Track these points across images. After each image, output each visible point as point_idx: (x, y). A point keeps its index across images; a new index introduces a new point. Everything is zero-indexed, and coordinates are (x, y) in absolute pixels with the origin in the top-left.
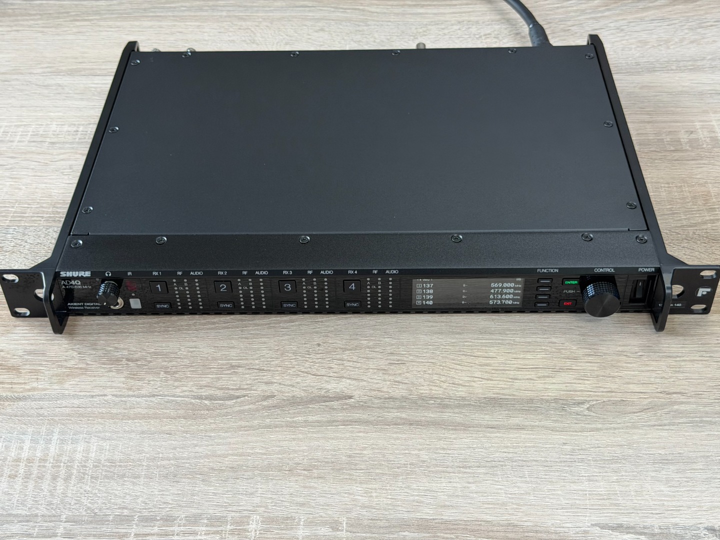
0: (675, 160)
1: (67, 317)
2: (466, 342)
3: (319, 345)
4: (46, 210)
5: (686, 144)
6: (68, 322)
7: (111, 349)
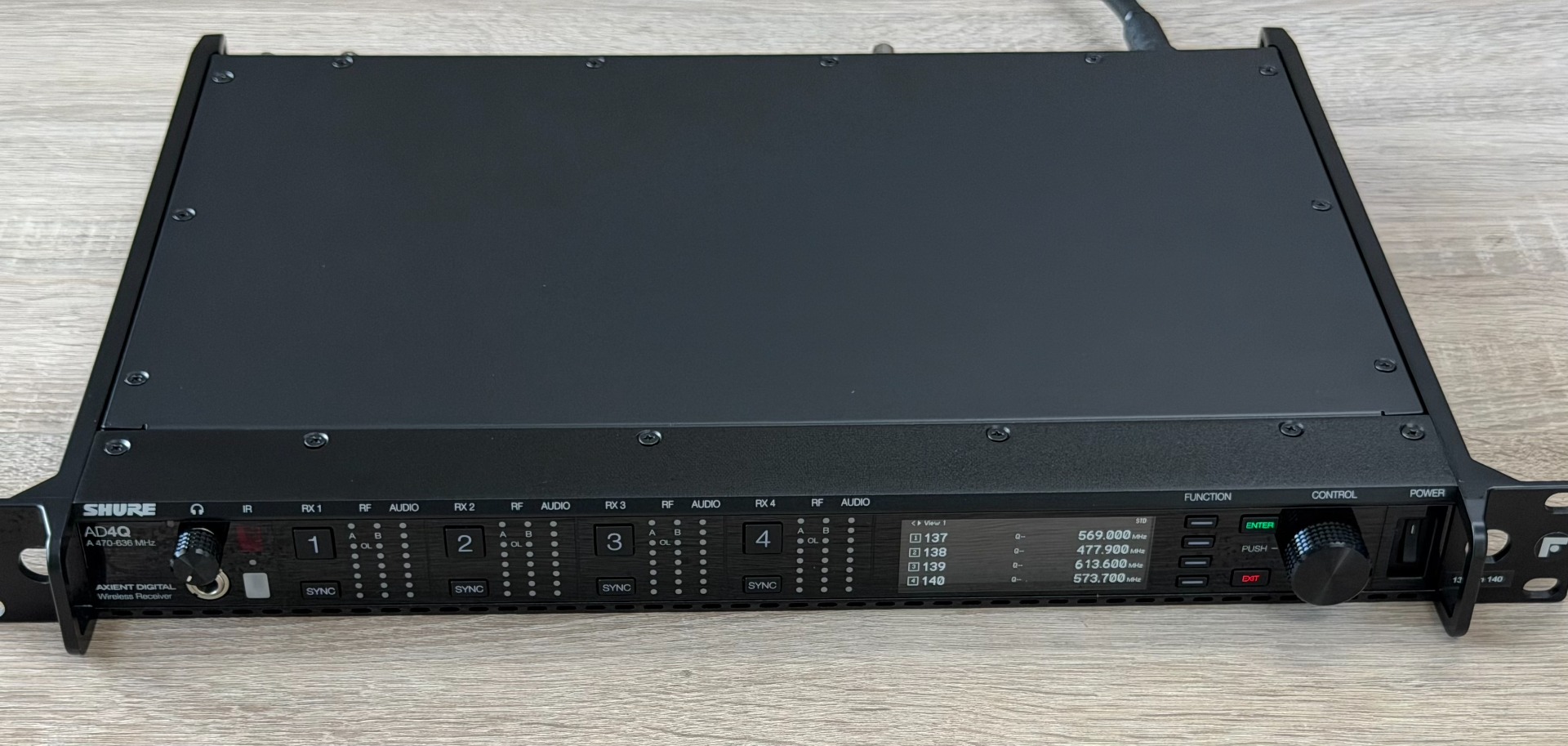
0: (1467, 296)
1: (91, 622)
2: (1025, 664)
3: (687, 674)
4: (24, 400)
5: (1488, 263)
6: (96, 632)
7: (200, 685)
